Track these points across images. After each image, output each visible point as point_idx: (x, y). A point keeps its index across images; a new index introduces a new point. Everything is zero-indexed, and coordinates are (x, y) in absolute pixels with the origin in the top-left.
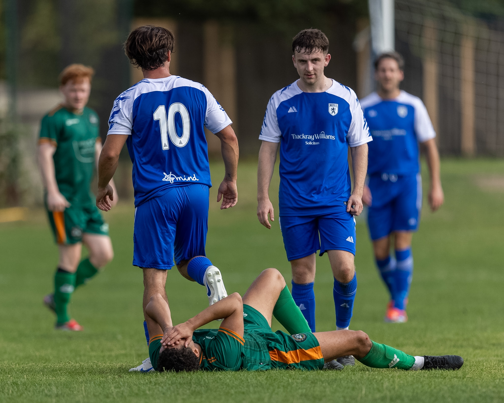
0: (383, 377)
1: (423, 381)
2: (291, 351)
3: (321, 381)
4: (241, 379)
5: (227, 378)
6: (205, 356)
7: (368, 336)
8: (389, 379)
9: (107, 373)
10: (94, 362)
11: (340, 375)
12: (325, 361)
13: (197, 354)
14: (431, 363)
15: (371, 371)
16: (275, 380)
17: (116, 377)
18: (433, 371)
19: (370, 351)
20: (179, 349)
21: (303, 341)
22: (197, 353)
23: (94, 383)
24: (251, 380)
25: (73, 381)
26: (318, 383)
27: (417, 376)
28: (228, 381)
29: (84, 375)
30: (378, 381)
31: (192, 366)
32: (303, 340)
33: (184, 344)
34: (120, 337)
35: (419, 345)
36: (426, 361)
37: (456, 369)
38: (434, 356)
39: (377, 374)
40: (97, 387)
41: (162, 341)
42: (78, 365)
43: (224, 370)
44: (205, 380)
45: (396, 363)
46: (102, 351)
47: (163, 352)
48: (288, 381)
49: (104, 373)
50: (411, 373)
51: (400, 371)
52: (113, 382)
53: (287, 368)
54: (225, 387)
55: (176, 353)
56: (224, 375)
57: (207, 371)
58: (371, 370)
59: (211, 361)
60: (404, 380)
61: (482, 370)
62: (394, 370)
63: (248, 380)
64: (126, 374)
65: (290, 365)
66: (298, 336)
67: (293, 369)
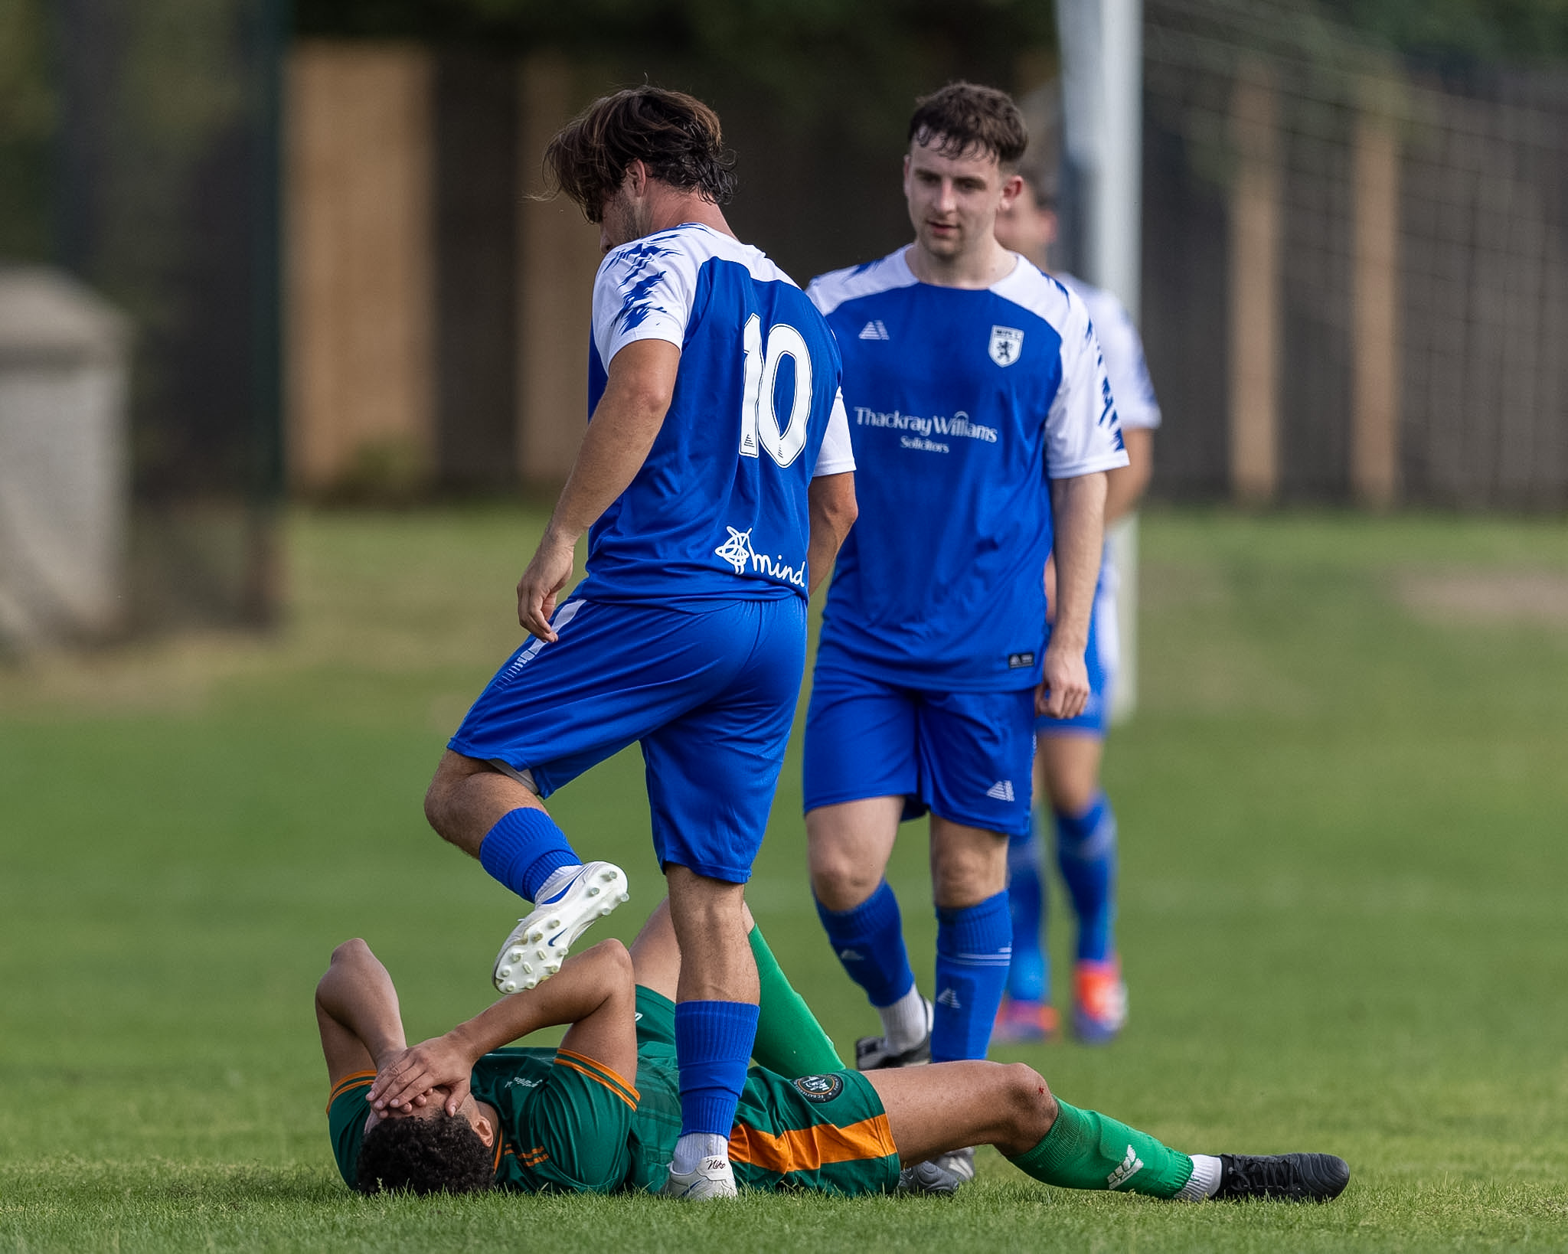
0: (1088, 1222)
1: (1220, 1236)
2: (792, 1131)
3: (888, 1231)
4: (629, 1220)
5: (582, 1216)
6: (510, 1145)
7: (1044, 1083)
8: (1109, 1229)
9: (194, 1194)
10: (152, 1157)
11: (950, 1212)
12: (902, 1162)
13: (485, 1139)
14: (1245, 1177)
15: (1049, 1201)
16: (737, 1225)
17: (223, 1207)
18: (1253, 1204)
19: (1050, 1130)
20: (429, 1119)
21: (832, 1098)
22: (486, 1133)
23: (151, 1226)
24: (661, 1226)
25: (83, 1219)
26: (879, 1237)
27: (1198, 1221)
28: (586, 1226)
29: (119, 1201)
30: (1072, 1235)
31: (469, 1174)
32: (830, 1094)
33: (445, 1104)
34: (235, 1078)
35: (1206, 1120)
36: (1228, 1173)
37: (1325, 1198)
38: (1253, 1156)
39: (1069, 1212)
40: (161, 1239)
41: (370, 1096)
42: (98, 1166)
43: (573, 1191)
44: (511, 1222)
45: (1132, 1174)
46: (179, 1124)
47: (375, 1129)
48: (782, 1229)
49: (182, 1194)
50: (1179, 1208)
51: (1144, 1201)
52: (212, 1223)
53: (779, 1187)
54: (576, 1245)
55: (418, 1134)
56: (574, 1208)
57: (517, 1194)
58: (1051, 1199)
59: (531, 1160)
60: (1157, 1232)
61: (1410, 1203)
62: (1125, 1199)
63: (649, 1225)
64: (255, 1201)
65: (788, 1178)
66: (813, 1084)
67: (798, 1191)
